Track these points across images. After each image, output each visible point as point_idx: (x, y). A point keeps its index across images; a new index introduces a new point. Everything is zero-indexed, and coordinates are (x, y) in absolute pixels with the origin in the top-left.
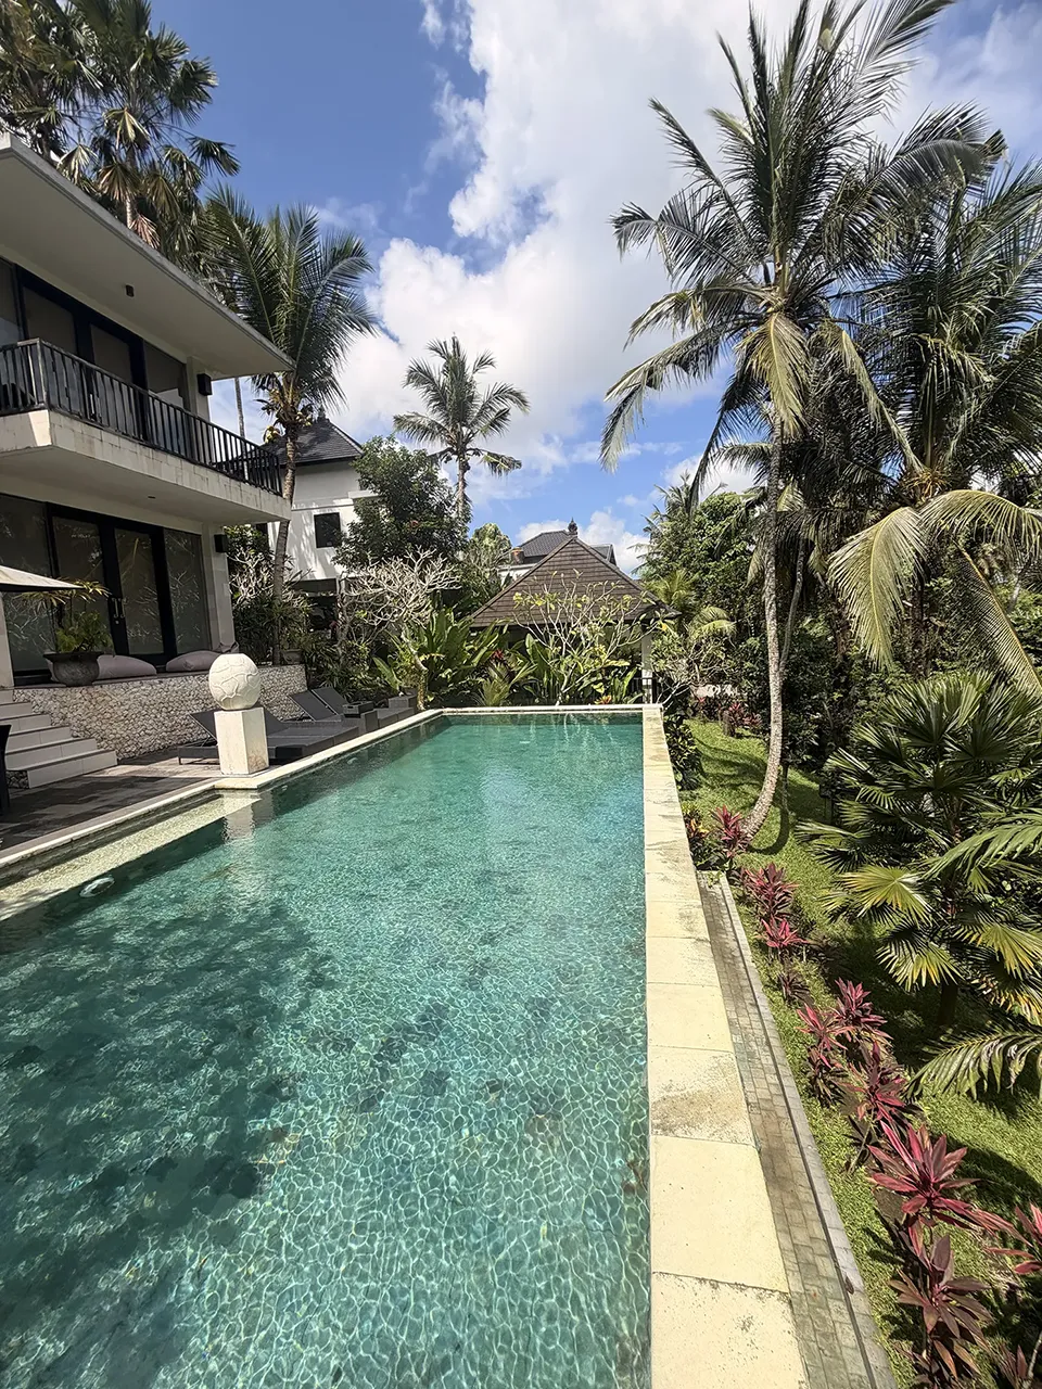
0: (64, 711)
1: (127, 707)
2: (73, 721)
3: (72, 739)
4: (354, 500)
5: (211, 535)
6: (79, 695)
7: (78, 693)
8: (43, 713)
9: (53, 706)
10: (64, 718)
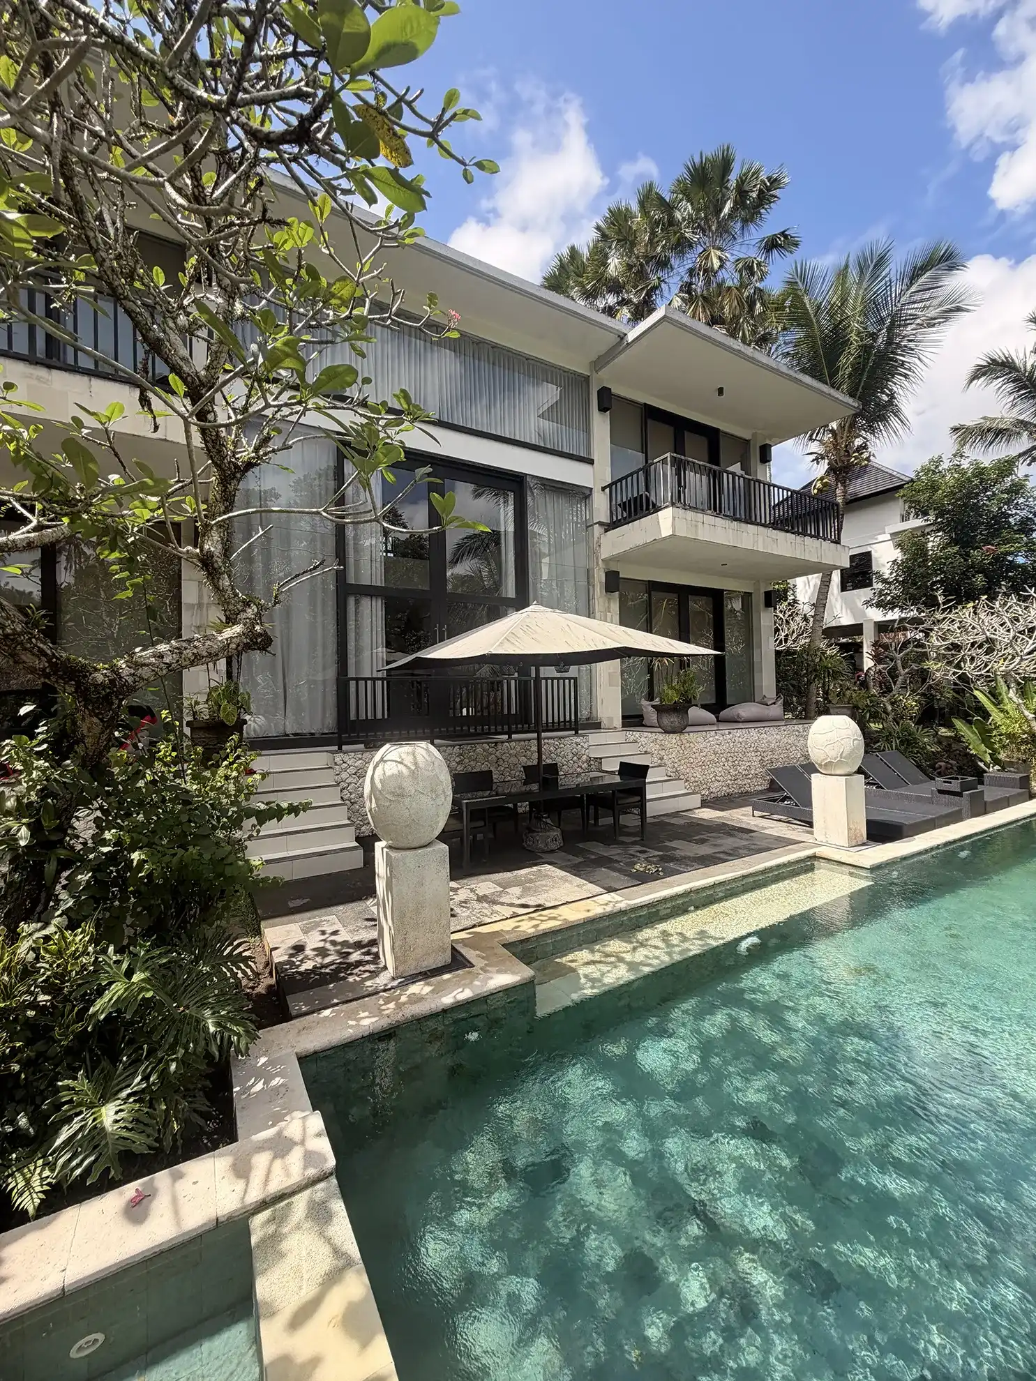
0: (662, 753)
1: (704, 754)
2: (668, 763)
3: (666, 778)
4: (891, 534)
5: (762, 591)
6: (674, 741)
7: (674, 738)
8: (646, 753)
9: (653, 747)
10: (661, 759)
